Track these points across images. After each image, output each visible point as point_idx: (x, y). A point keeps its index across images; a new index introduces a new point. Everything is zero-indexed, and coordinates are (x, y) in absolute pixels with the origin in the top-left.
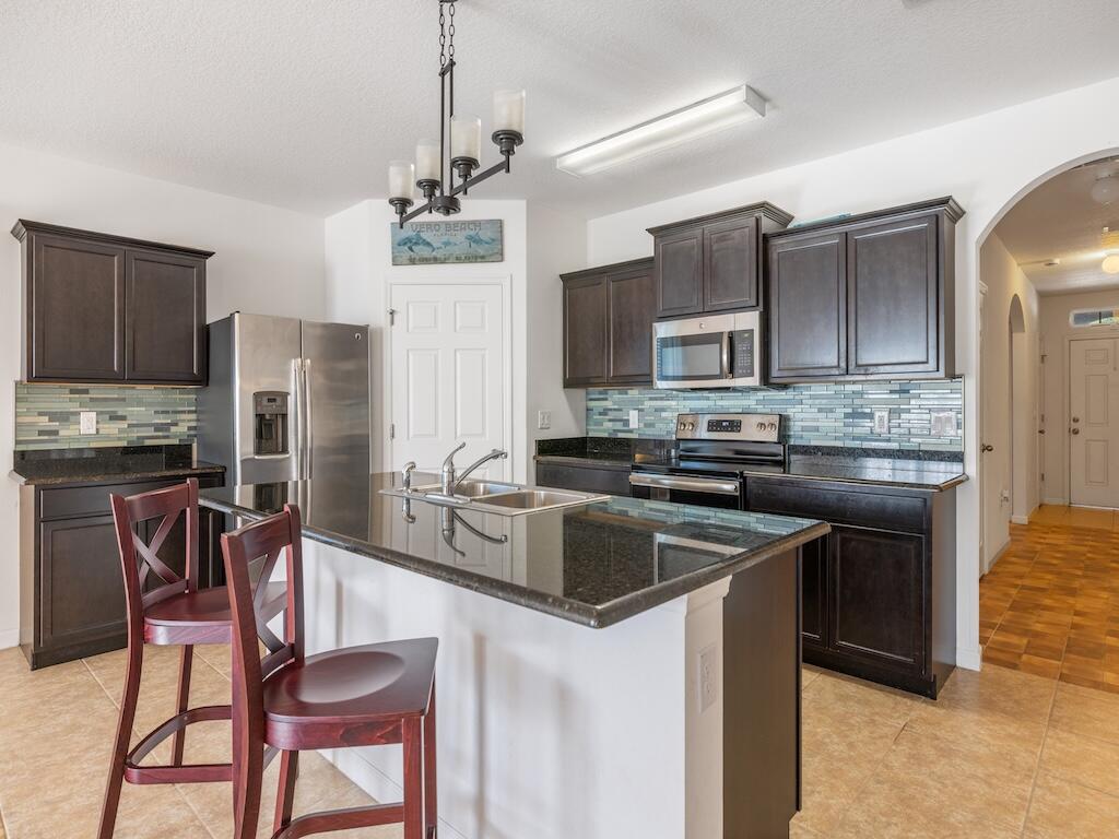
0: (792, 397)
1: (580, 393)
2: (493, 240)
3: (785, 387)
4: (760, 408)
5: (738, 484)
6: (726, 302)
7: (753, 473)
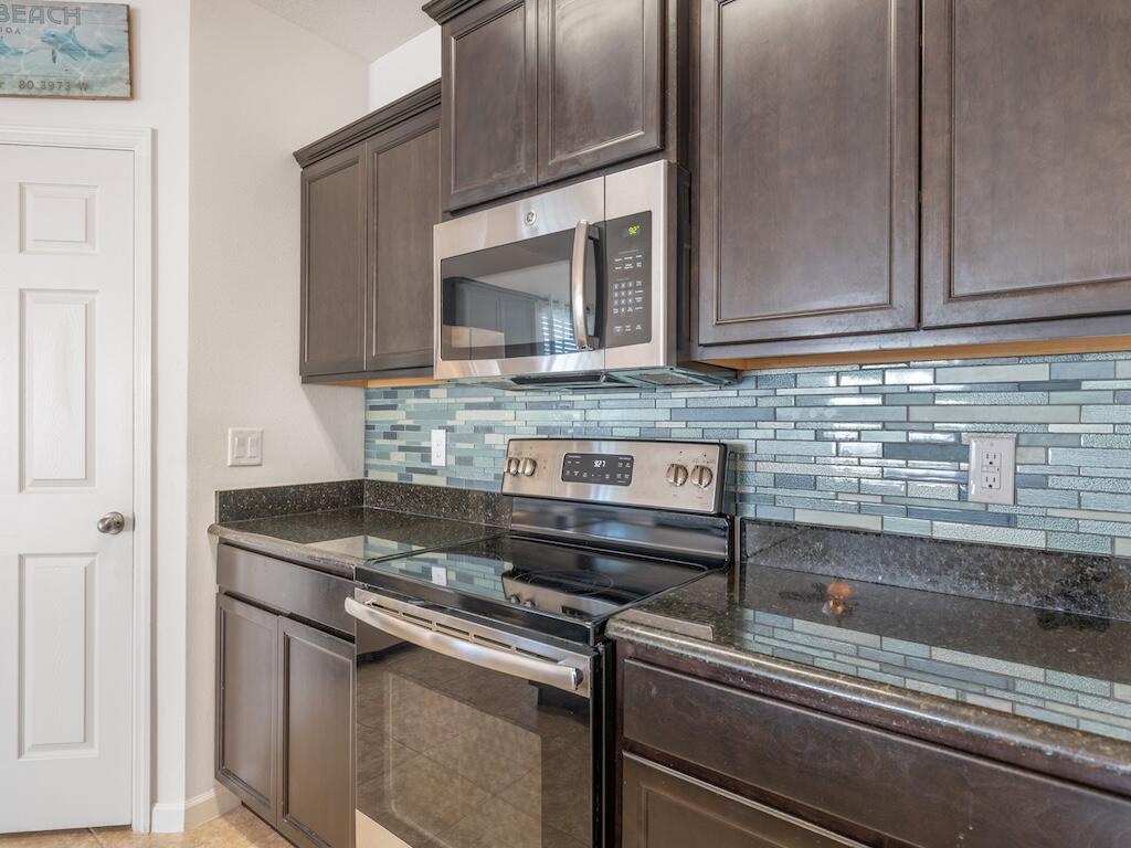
0: (751, 402)
1: (348, 400)
2: (110, 49)
3: (733, 375)
4: (678, 429)
5: (585, 664)
6: (589, 151)
7: (637, 628)
